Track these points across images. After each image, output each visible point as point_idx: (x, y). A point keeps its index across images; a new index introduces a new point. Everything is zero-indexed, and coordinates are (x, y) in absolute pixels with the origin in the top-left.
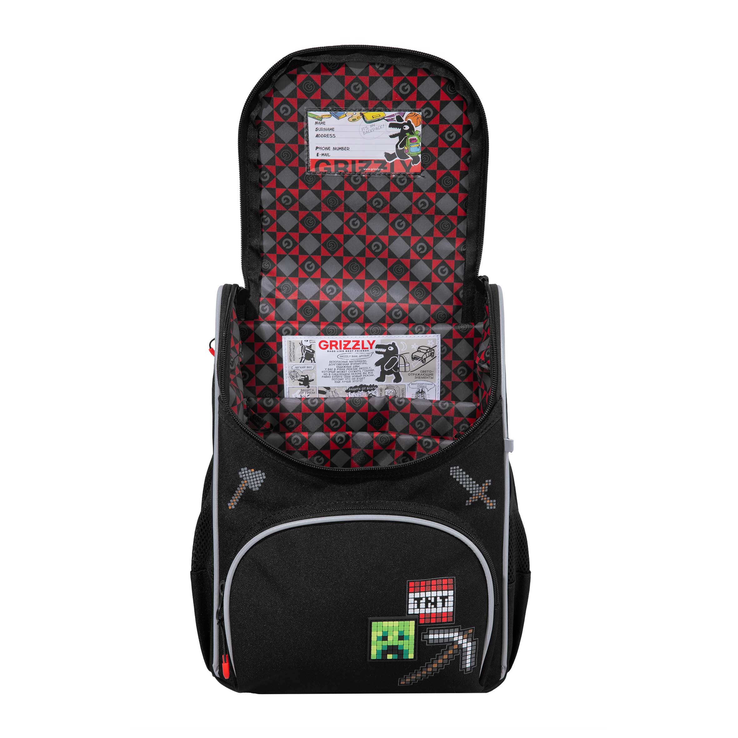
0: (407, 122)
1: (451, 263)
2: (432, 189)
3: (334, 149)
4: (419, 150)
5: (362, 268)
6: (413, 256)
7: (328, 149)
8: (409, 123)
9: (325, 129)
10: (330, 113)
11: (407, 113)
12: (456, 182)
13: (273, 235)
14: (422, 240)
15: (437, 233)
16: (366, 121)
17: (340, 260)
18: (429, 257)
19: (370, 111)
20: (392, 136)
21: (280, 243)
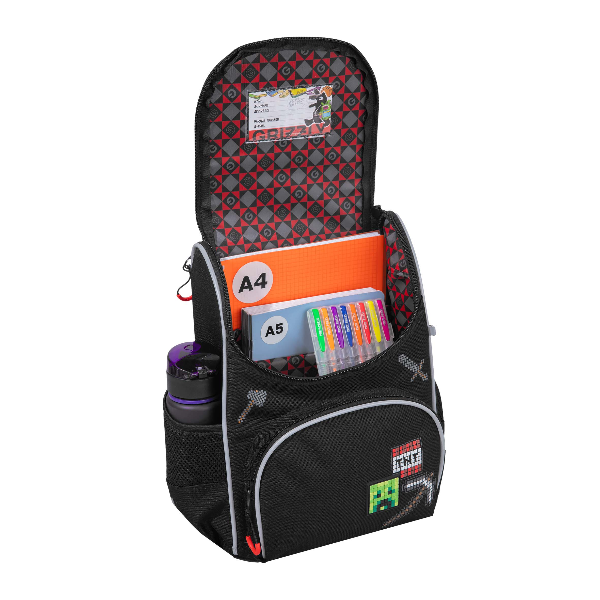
0: (322, 94)
1: (353, 199)
2: (338, 144)
3: (268, 121)
4: (329, 115)
5: (288, 212)
6: (326, 197)
7: (263, 121)
8: (323, 95)
9: (262, 106)
10: (266, 92)
11: (323, 87)
12: (355, 136)
13: (219, 196)
14: (331, 184)
15: (341, 178)
16: (292, 97)
17: (271, 208)
18: (337, 196)
19: (296, 88)
20: (311, 106)
21: (225, 201)
